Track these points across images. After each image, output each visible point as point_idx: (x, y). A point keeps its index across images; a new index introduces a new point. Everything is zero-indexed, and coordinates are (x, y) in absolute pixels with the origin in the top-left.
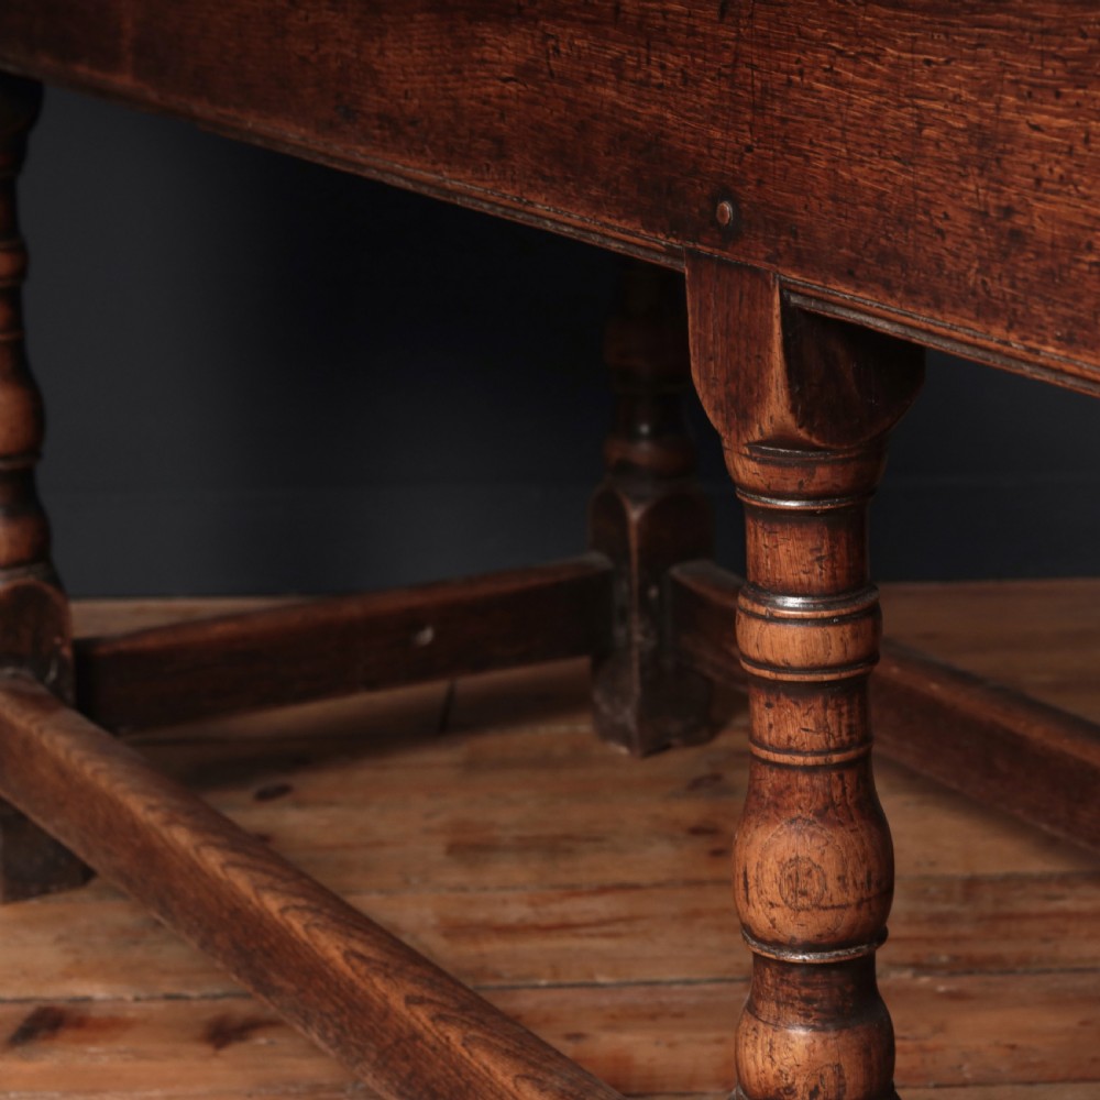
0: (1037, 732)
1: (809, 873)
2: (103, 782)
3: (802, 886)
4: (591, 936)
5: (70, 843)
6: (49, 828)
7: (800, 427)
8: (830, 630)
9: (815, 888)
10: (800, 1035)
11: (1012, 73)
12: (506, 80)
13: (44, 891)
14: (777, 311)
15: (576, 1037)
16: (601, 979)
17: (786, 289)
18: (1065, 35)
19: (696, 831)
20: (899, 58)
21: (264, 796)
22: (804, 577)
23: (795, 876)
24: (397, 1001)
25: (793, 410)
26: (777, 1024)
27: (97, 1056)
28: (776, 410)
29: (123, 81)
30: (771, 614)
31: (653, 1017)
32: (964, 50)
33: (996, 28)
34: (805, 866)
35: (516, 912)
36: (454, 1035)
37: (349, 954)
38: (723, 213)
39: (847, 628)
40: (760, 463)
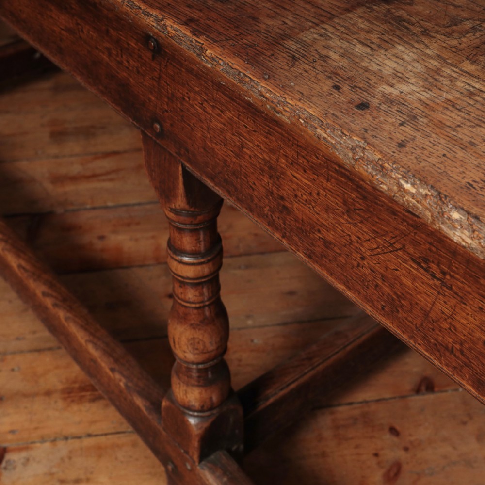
1: (199, 343)
3: (196, 347)
4: (104, 181)
7: (191, 207)
8: (204, 266)
11: (283, 151)
12: (62, 29)
14: (180, 172)
15: (102, 238)
16: (110, 204)
18: (308, 152)
20: (232, 117)
22: (194, 248)
24: (39, 293)
25: (188, 203)
30: (181, 260)
31: (129, 225)
32: (262, 131)
33: (276, 132)
34: (197, 341)
35: (76, 169)
38: (156, 128)
39: (211, 264)
40: (175, 214)
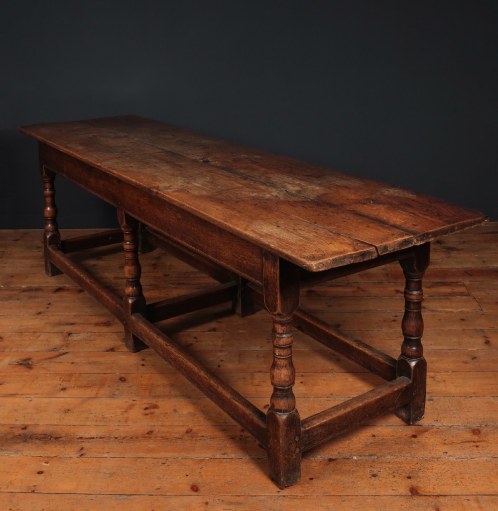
0: (186, 251)
2: (63, 260)
5: (59, 268)
6: (57, 266)
8: (133, 245)
9: (131, 272)
10: (131, 288)
12: (101, 185)
13: (57, 275)
17: (125, 212)
19: (153, 265)
21: (98, 259)
22: (129, 240)
23: (129, 271)
24: (95, 287)
26: (129, 287)
27: (64, 294)
28: (124, 223)
29: (65, 176)
30: (126, 244)
36: (100, 291)
37: (90, 282)
40: (124, 228)
